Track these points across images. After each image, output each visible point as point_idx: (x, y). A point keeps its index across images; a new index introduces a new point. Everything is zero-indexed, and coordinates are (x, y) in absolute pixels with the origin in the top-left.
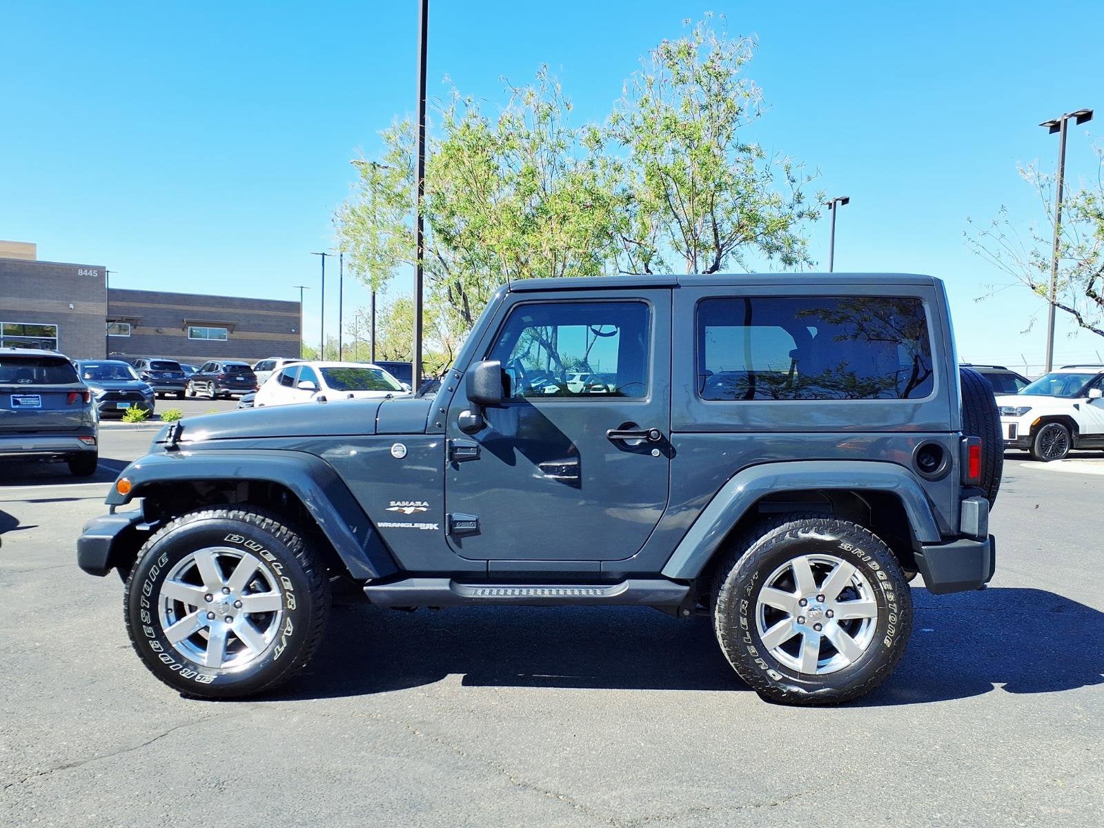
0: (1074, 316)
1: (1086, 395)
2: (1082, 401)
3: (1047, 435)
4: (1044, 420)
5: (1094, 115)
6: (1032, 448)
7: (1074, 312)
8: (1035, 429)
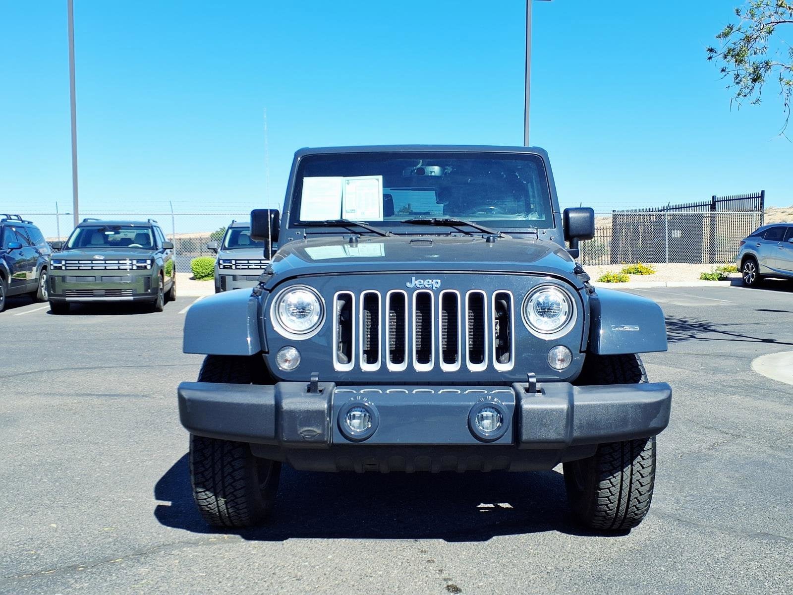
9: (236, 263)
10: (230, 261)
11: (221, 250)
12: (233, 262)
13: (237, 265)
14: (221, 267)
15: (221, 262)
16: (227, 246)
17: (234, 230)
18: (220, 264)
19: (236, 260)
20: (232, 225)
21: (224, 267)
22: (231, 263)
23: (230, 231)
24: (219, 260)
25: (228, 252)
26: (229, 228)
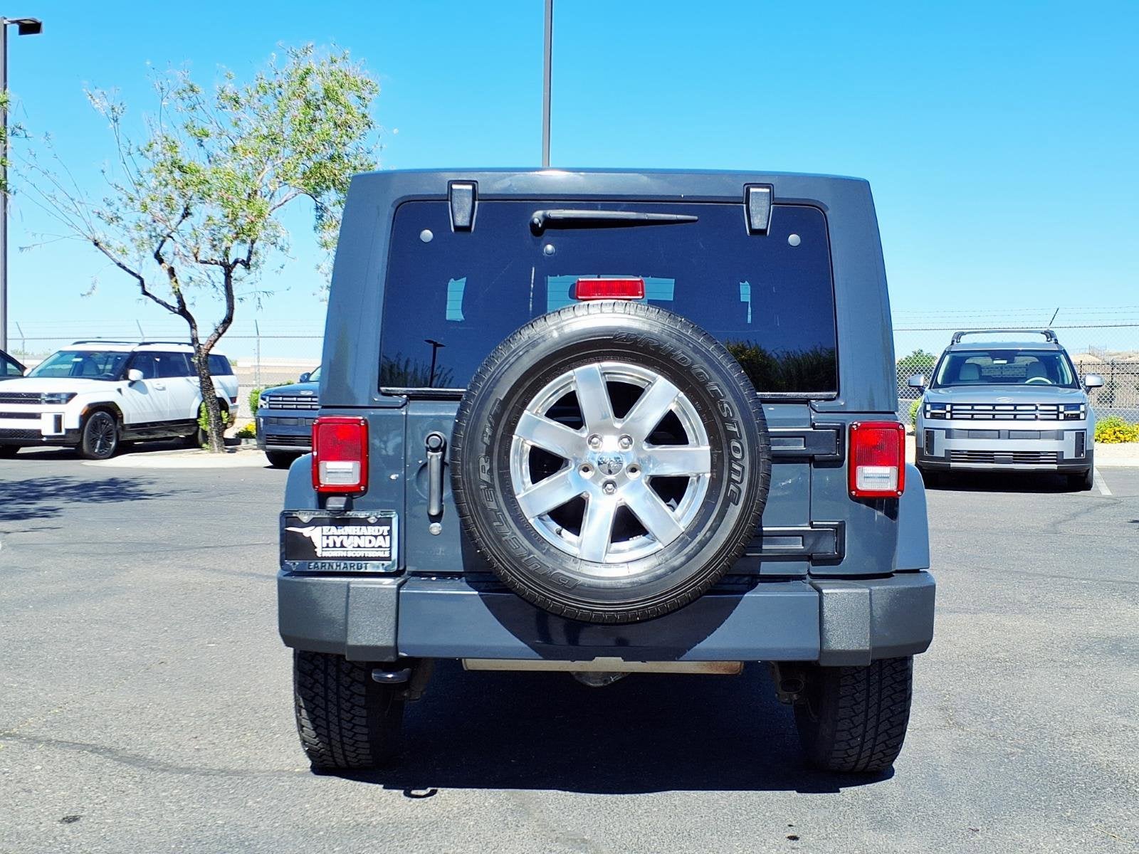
0: (138, 281)
1: (126, 378)
2: (123, 384)
3: (95, 427)
4: (94, 408)
5: (43, 27)
6: (79, 445)
7: (139, 277)
8: (84, 418)
9: (952, 409)
10: (943, 406)
11: (930, 388)
12: (948, 408)
13: (953, 412)
14: (928, 415)
15: (928, 407)
16: (939, 381)
17: (954, 357)
18: (925, 411)
19: (953, 405)
20: (951, 348)
21: (933, 416)
22: (945, 409)
23: (947, 358)
24: (925, 404)
25: (941, 391)
26: (945, 353)
